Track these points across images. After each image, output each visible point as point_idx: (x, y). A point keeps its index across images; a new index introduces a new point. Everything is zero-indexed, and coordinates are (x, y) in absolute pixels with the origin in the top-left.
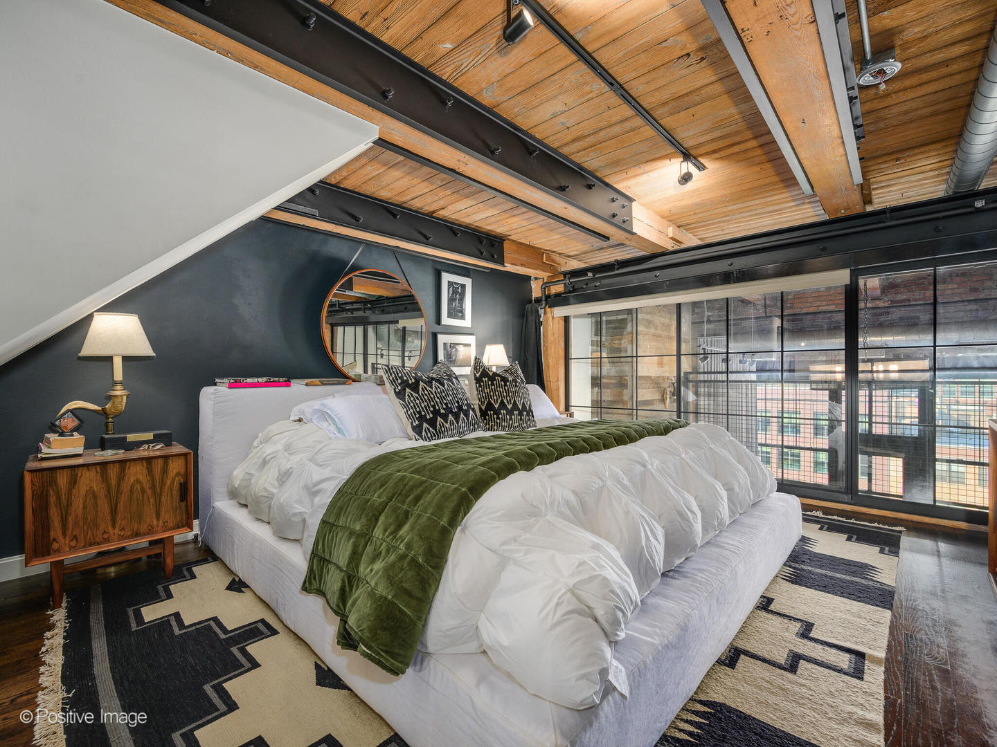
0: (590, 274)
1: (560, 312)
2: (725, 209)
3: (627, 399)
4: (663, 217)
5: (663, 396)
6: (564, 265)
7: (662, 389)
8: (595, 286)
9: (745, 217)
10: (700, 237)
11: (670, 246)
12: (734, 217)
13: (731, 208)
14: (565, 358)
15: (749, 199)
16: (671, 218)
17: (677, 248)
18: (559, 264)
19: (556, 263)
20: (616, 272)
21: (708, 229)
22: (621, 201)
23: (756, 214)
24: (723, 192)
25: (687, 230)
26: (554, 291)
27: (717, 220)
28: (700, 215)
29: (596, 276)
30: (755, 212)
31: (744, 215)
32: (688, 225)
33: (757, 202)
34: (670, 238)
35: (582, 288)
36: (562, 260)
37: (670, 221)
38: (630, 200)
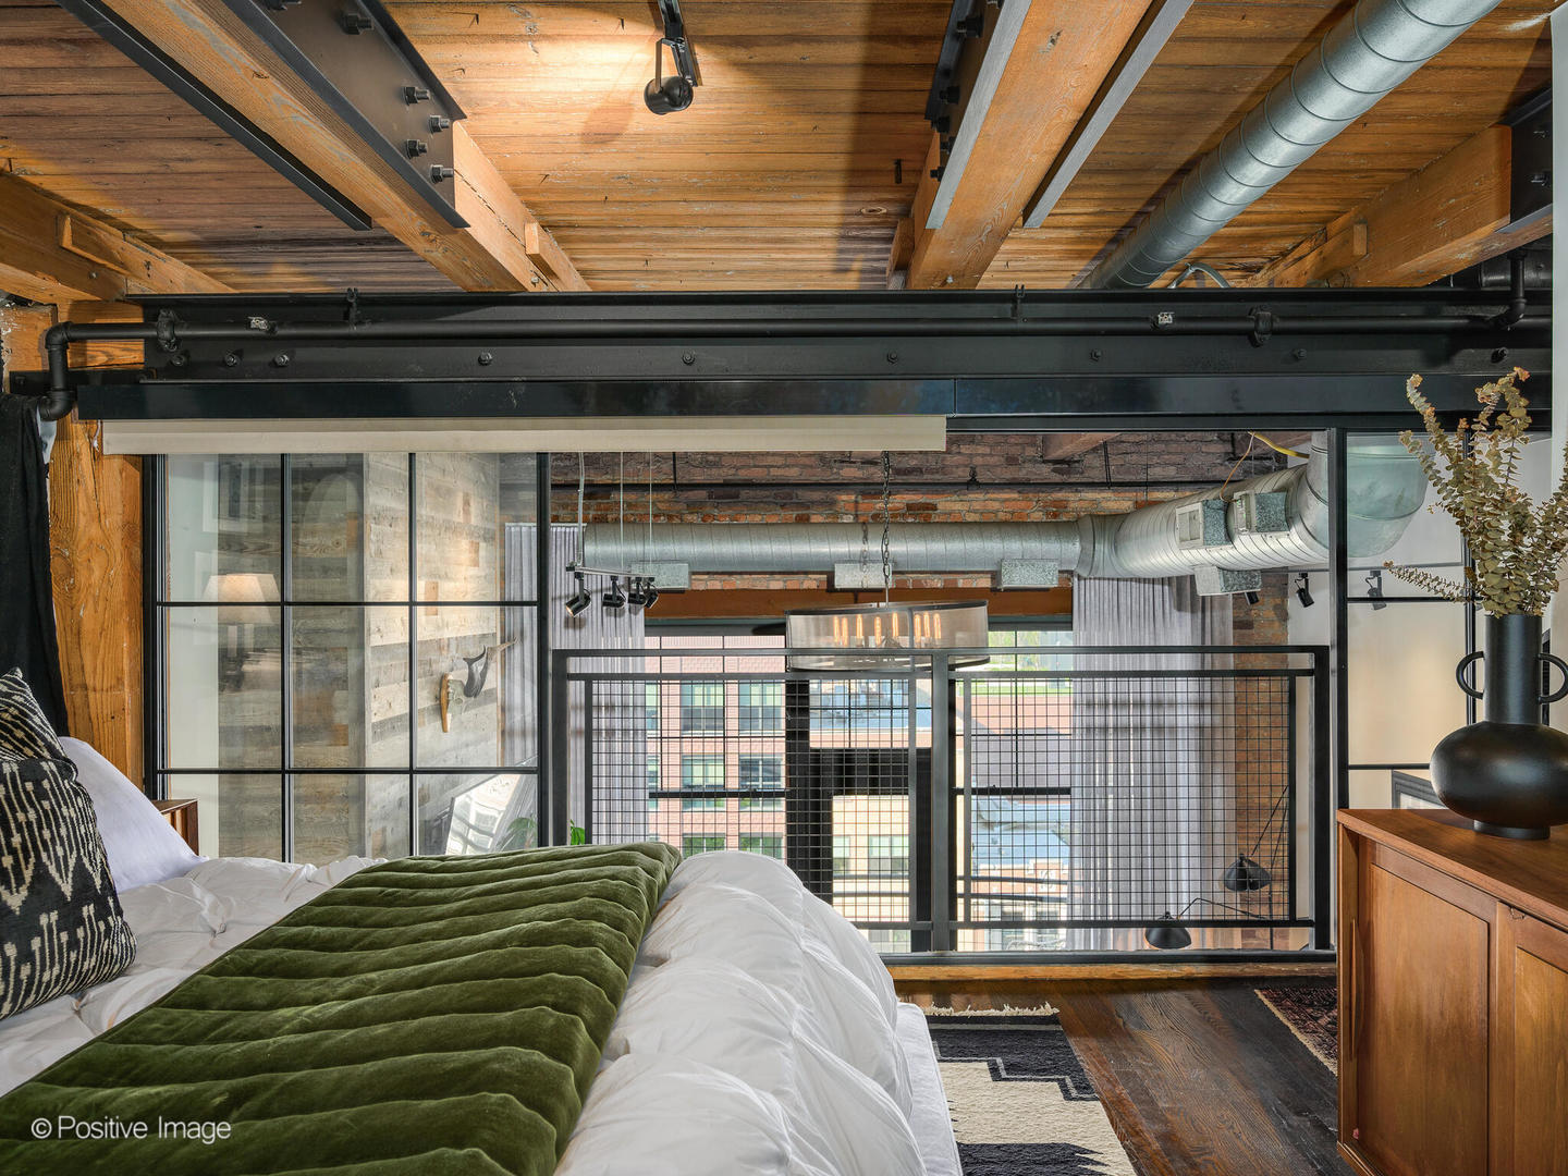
0: (259, 323)
1: (124, 437)
2: (681, 209)
3: (345, 722)
4: (517, 189)
5: (438, 698)
6: (143, 272)
7: (436, 677)
8: (274, 364)
9: (712, 240)
10: (583, 266)
11: (530, 280)
12: (689, 233)
13: (697, 209)
14: (144, 604)
15: (746, 196)
16: (536, 199)
17: (542, 288)
18: (123, 265)
19: (111, 258)
20: (354, 330)
21: (615, 251)
22: (428, 110)
23: (737, 239)
24: (701, 162)
25: (560, 240)
26: (102, 359)
27: (647, 232)
28: (615, 209)
29: (280, 332)
30: (738, 233)
31: (714, 233)
32: (571, 226)
33: (758, 209)
34: (529, 256)
35: (224, 364)
36: (135, 254)
37: (529, 205)
38: (454, 113)
